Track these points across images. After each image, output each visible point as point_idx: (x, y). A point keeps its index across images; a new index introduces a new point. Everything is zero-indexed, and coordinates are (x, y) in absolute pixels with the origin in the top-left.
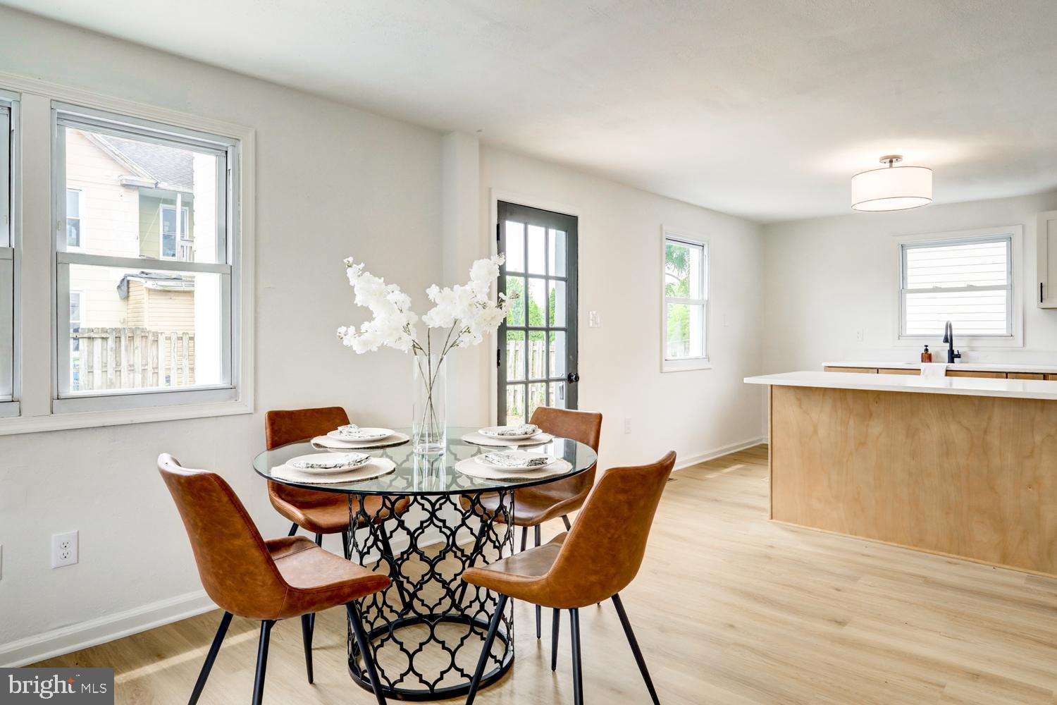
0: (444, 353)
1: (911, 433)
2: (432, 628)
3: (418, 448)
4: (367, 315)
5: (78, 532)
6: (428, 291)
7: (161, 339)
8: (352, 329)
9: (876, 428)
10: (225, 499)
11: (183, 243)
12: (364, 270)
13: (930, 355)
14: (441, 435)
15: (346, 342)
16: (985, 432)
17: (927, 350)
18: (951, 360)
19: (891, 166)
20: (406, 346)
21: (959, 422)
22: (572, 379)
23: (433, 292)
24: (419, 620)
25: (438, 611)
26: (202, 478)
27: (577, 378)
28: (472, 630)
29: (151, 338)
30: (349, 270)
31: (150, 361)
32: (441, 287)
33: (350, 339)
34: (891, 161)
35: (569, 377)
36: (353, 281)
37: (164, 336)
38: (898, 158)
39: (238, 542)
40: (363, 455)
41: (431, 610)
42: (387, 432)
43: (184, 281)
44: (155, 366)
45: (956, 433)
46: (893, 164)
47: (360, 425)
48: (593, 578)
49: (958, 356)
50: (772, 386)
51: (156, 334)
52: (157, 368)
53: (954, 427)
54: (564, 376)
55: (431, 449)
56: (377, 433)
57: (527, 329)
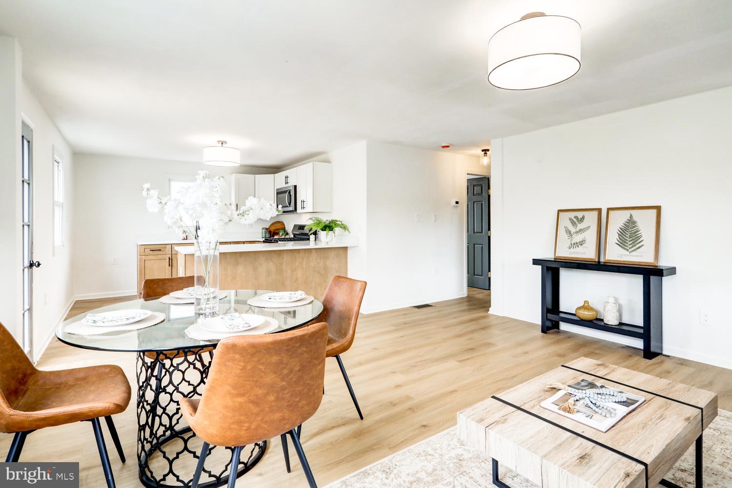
1: (255, 269)
9: (240, 269)
16: (281, 264)
19: (222, 146)
21: (273, 262)
34: (222, 143)
38: (226, 142)
45: (272, 266)
46: (223, 145)
50: (185, 255)
53: (271, 264)
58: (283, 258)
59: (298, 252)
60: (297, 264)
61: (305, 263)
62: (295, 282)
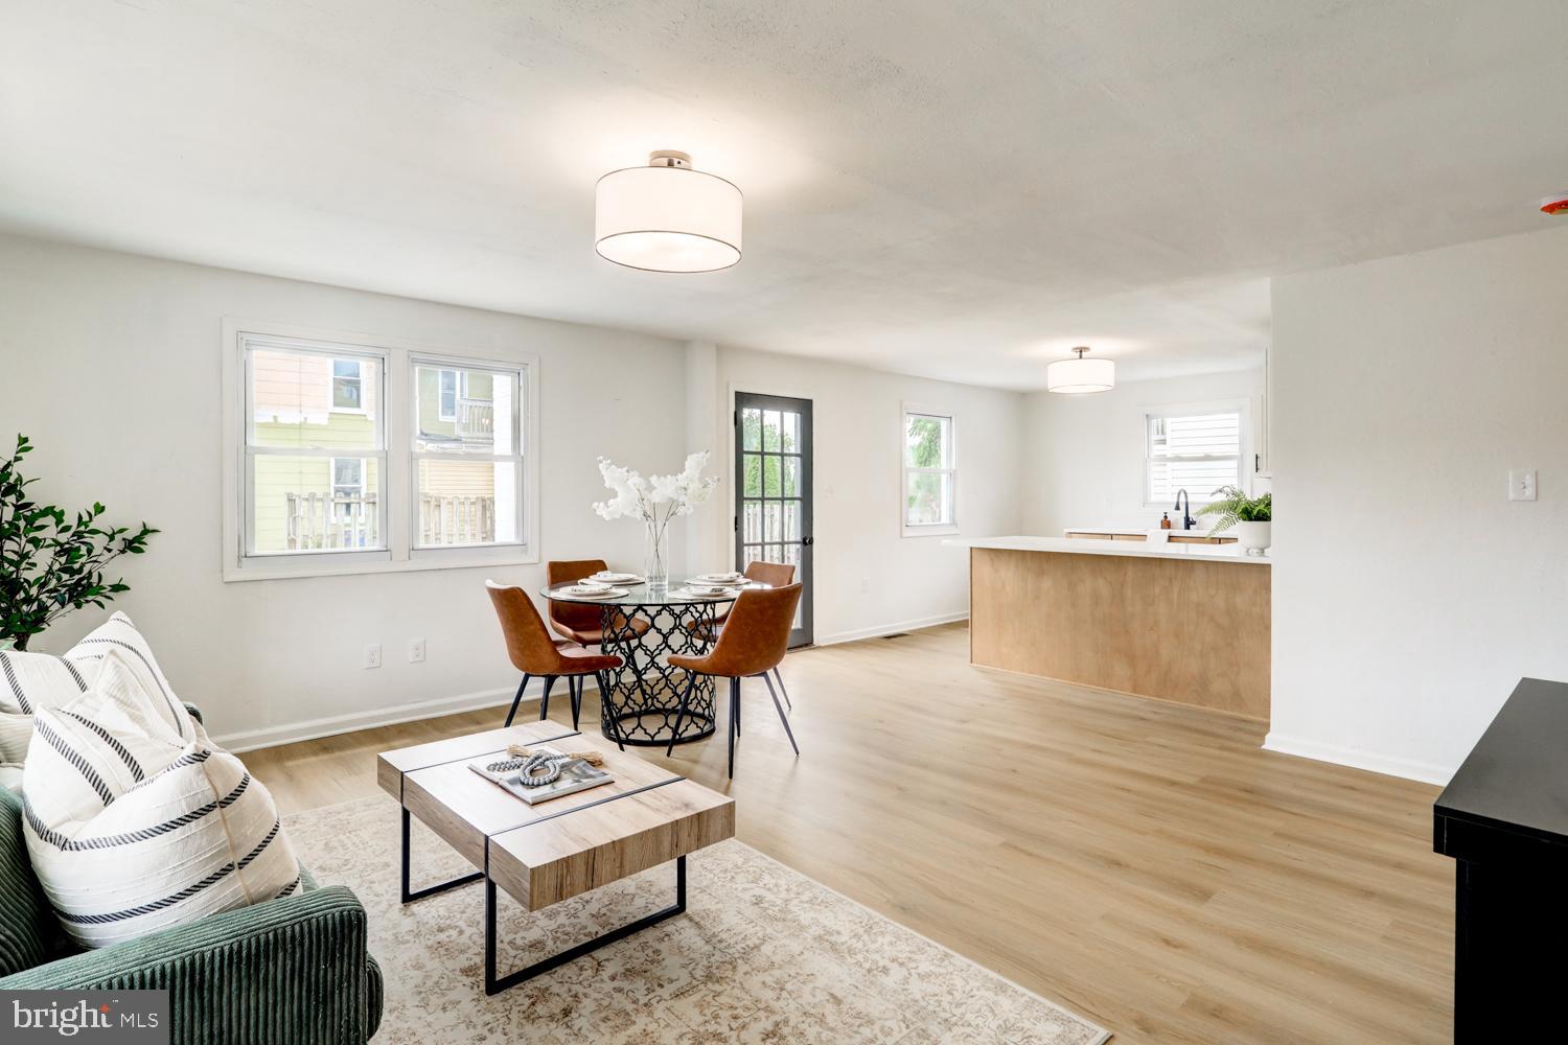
0: (666, 520)
2: (667, 718)
3: (648, 585)
4: (614, 494)
5: (425, 641)
6: (651, 479)
7: (443, 503)
8: (602, 504)
9: (1047, 583)
10: (525, 602)
11: (464, 402)
12: (610, 464)
13: (1169, 522)
14: (665, 577)
15: (598, 513)
16: (1122, 585)
17: (1166, 517)
18: (1188, 527)
19: (1081, 357)
20: (639, 515)
22: (807, 542)
23: (654, 479)
24: (658, 711)
25: (668, 706)
26: (513, 590)
27: (811, 542)
28: (692, 721)
29: (433, 503)
30: (601, 465)
31: (432, 526)
32: (659, 477)
33: (601, 510)
34: (1081, 352)
35: (804, 540)
36: (603, 472)
37: (446, 501)
38: (1087, 349)
39: (532, 627)
40: (608, 586)
41: (664, 705)
42: (630, 576)
43: (466, 443)
44: (438, 531)
46: (1082, 354)
47: (614, 572)
48: (740, 657)
49: (1194, 523)
50: (971, 548)
51: (438, 500)
52: (440, 534)
54: (799, 539)
55: (657, 586)
56: (623, 576)
57: (763, 499)
58: (1125, 574)
59: (1160, 566)
60: (1157, 590)
61: (1176, 590)
62: (1152, 629)
